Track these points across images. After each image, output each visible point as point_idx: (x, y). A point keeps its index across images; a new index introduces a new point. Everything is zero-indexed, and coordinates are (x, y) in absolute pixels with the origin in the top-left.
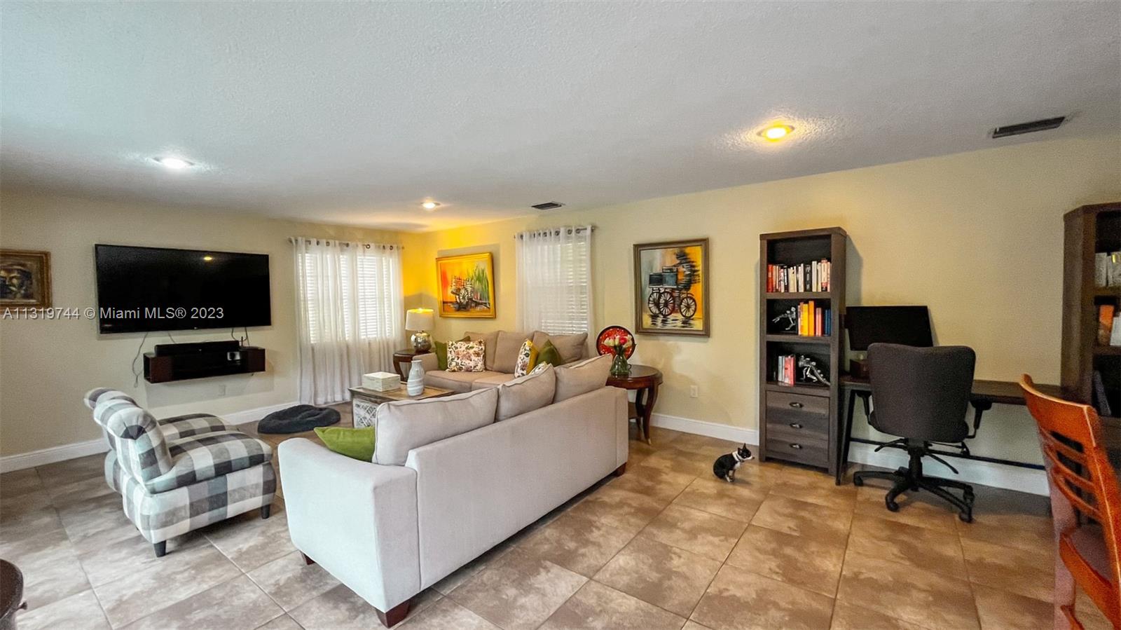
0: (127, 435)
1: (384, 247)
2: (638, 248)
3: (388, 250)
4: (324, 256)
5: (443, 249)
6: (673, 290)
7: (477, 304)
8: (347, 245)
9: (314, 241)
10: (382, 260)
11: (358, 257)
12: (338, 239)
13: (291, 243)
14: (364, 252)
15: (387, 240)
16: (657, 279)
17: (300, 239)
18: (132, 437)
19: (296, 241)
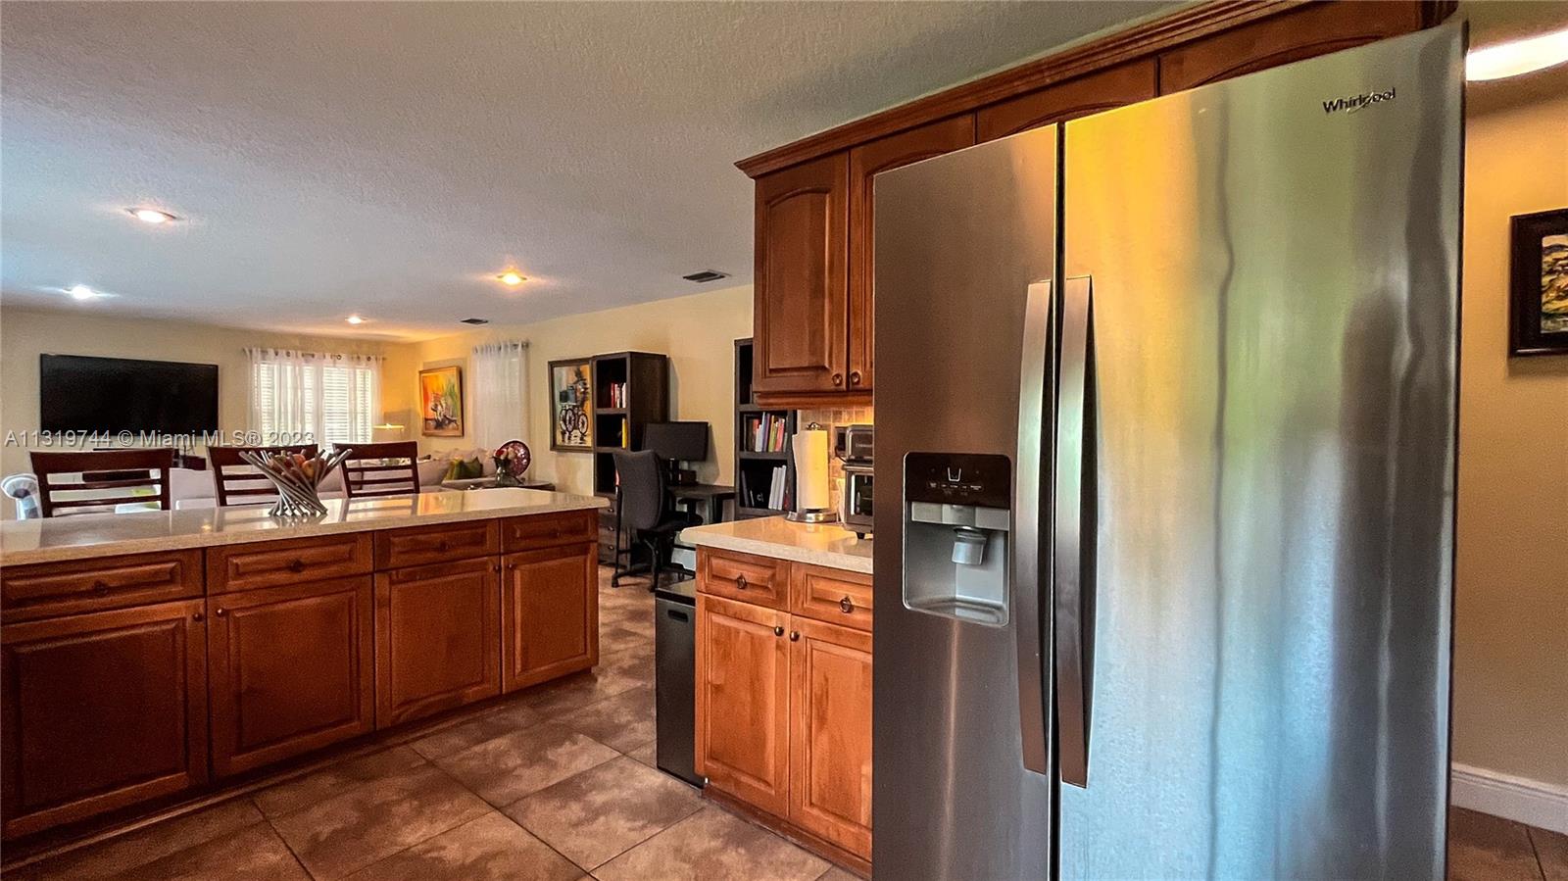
0: (16, 495)
1: (358, 358)
2: (552, 365)
3: (364, 362)
4: (283, 367)
5: (430, 360)
6: (574, 406)
7: (450, 421)
8: (313, 356)
9: (271, 352)
10: (355, 373)
11: (325, 368)
12: (302, 349)
13: (246, 354)
14: (335, 363)
15: (361, 351)
16: (564, 397)
17: (254, 350)
18: (19, 497)
19: (251, 351)
